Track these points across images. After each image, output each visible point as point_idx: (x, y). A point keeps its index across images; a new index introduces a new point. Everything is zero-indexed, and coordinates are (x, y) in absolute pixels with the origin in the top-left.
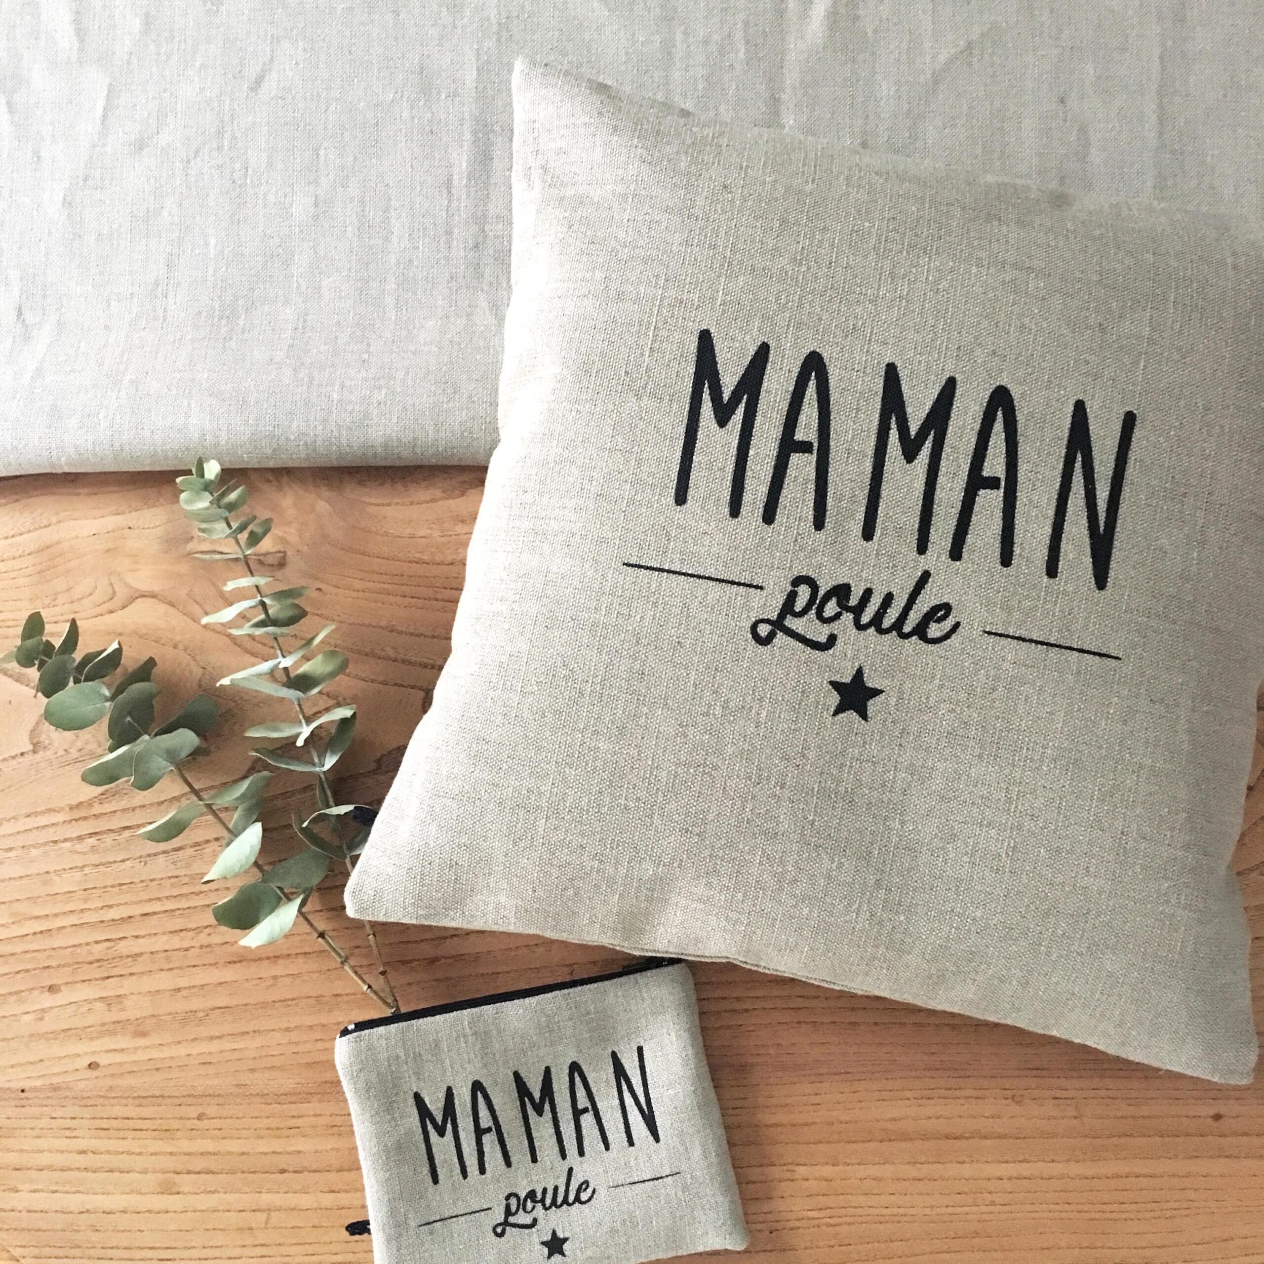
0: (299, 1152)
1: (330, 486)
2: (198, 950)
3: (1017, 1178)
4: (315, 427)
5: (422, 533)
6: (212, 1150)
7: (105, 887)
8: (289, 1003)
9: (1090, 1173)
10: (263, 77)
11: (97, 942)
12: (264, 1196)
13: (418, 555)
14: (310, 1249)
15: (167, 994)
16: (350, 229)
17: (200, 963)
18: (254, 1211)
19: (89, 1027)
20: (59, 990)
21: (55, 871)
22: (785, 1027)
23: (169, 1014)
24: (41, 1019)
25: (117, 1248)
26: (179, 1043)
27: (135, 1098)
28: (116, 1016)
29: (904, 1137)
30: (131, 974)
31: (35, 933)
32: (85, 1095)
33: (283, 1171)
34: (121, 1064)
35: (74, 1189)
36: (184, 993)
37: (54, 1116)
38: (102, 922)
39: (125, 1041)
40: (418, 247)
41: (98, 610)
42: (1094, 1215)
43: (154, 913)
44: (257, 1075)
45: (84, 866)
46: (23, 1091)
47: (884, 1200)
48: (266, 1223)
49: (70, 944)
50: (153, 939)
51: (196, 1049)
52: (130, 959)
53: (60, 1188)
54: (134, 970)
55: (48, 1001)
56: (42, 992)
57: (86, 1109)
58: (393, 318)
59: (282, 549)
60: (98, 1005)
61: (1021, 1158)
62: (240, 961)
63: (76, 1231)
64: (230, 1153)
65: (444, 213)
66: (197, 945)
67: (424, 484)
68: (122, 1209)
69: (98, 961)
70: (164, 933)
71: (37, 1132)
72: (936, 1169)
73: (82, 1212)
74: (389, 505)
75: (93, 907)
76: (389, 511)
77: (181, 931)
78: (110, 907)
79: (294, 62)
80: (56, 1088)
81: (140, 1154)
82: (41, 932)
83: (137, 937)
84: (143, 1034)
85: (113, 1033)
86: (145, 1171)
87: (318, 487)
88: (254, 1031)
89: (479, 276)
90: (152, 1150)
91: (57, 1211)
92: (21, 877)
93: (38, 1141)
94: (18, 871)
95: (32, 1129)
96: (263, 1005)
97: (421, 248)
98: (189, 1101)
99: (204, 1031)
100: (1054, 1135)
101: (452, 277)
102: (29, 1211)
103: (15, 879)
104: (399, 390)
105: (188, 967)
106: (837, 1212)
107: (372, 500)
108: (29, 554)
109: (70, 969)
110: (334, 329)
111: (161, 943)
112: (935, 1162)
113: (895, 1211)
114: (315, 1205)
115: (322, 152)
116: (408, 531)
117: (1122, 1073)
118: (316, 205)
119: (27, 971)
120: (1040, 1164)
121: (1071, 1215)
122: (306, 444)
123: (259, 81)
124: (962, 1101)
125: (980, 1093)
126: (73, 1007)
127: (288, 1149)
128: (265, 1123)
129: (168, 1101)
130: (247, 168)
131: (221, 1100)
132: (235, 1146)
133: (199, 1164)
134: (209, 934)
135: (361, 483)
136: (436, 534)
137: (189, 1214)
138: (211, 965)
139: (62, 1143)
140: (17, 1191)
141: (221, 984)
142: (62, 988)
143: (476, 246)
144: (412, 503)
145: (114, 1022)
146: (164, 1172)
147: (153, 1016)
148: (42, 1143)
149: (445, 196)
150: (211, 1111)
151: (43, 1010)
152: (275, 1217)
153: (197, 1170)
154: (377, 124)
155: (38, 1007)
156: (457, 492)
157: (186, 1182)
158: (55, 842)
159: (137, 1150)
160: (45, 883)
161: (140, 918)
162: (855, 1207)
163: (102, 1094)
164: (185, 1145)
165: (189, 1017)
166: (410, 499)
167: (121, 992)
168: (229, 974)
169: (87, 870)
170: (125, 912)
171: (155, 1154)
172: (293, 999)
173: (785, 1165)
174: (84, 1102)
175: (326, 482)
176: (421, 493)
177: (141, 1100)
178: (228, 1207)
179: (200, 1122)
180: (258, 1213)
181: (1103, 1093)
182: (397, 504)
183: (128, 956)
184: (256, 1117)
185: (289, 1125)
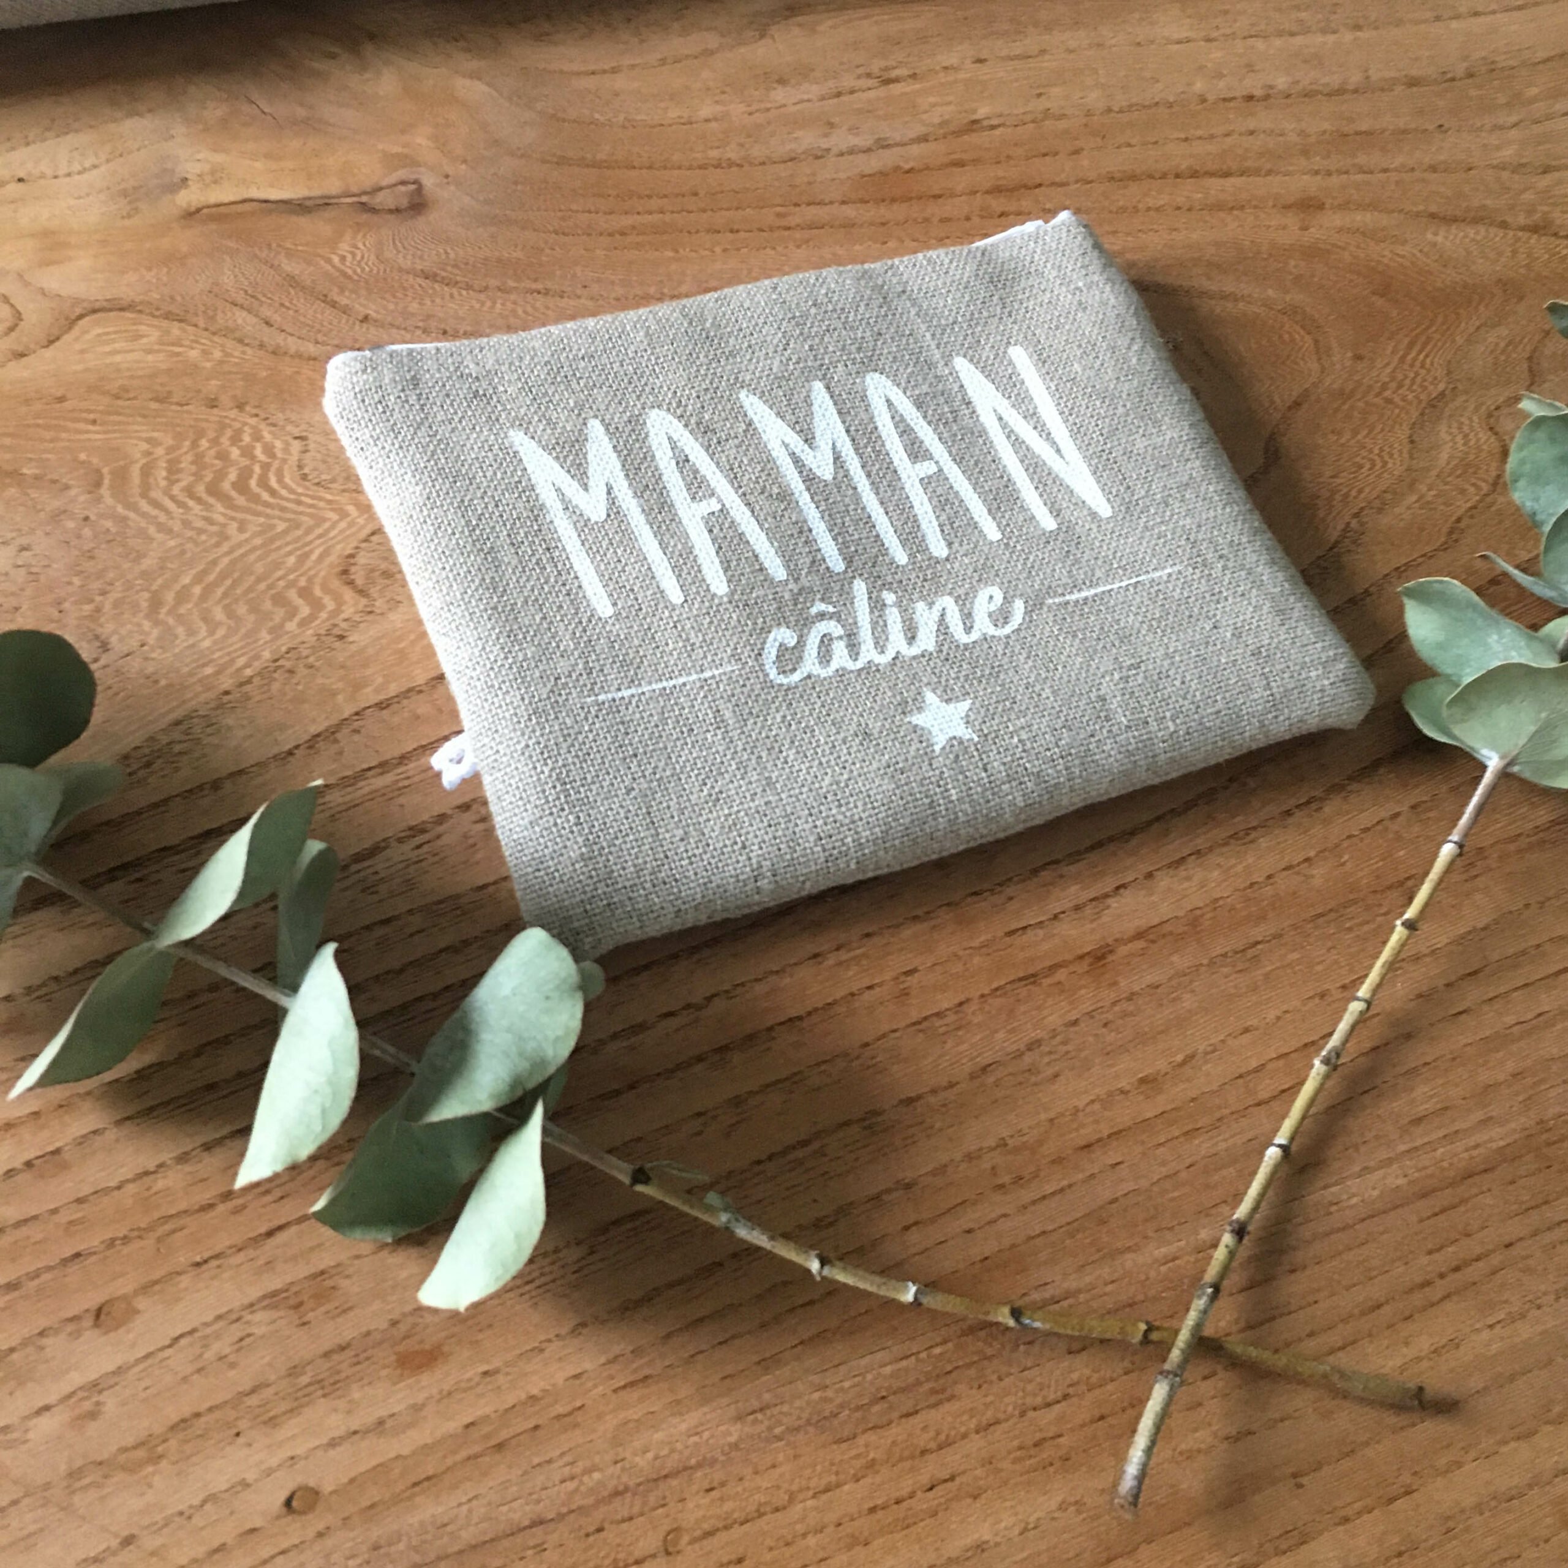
8: (800, 1154)
13: (713, 153)
19: (253, 1391)
20: (131, 1313)
24: (93, 1415)
28: (324, 1333)
34: (382, 1468)
38: (211, 1087)
55: (101, 1354)
56: (76, 1335)
59: (410, 177)
60: (263, 1319)
62: (632, 1084)
74: (614, 70)
76: (620, 83)
82: (29, 1164)
84: (425, 1361)
85: (333, 1386)
107: (576, 67)
109: (150, 1242)
116: (675, 113)
126: (190, 1346)
131: (714, 1475)
136: (736, 110)
142: (141, 1303)
144: (663, 62)
145: (327, 1355)
150: (693, 1513)
151: (95, 1386)
155: (76, 1379)
156: (750, 33)
166: (658, 56)
172: (804, 1143)
176: (675, 43)
182: (633, 67)
184: (827, 1490)
185: (925, 1479)
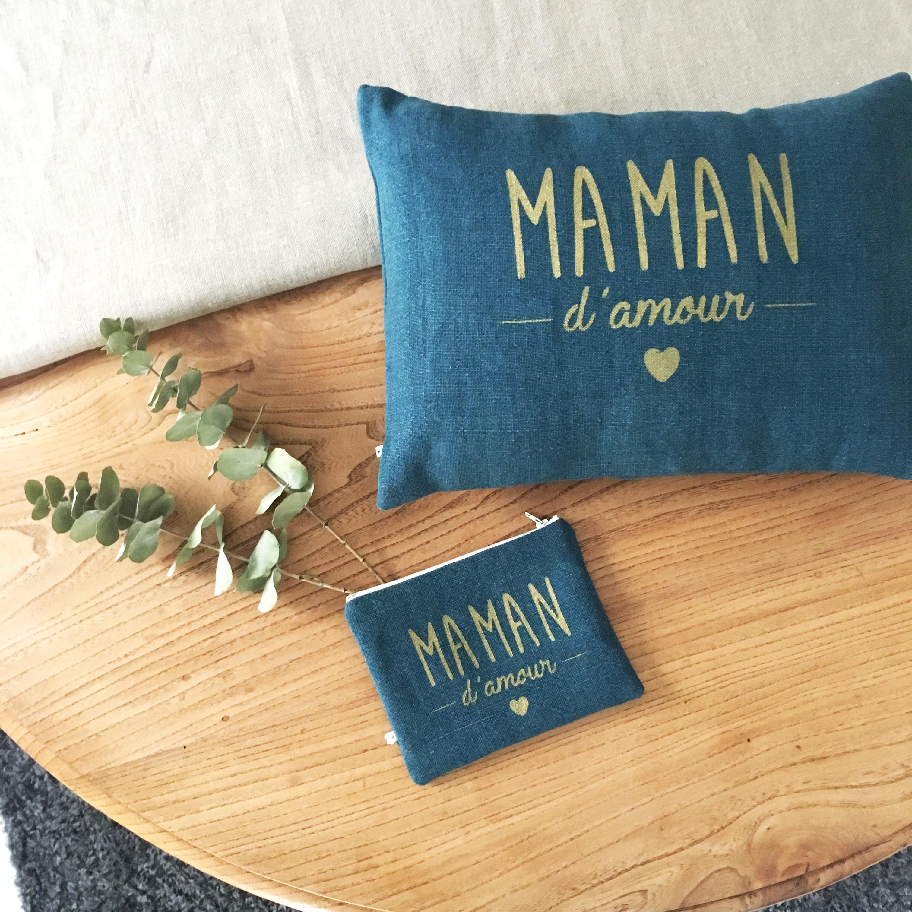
0: (372, 736)
1: (268, 311)
2: (269, 628)
3: (832, 625)
4: (249, 273)
5: (335, 325)
6: (316, 751)
7: (199, 604)
8: (338, 644)
9: (877, 608)
10: (150, 62)
11: (204, 641)
12: (357, 770)
13: (337, 339)
14: (398, 795)
15: (259, 660)
16: (233, 144)
17: (275, 634)
18: (354, 781)
19: (215, 695)
20: (190, 677)
21: (165, 603)
22: (656, 571)
23: (264, 673)
24: (183, 699)
25: (273, 829)
26: (275, 689)
27: (257, 732)
28: (230, 683)
29: (752, 619)
30: (233, 654)
31: (164, 646)
32: (225, 738)
33: (365, 751)
34: (242, 713)
35: (235, 800)
36: (269, 657)
37: (209, 757)
38: (204, 626)
39: (242, 698)
40: (280, 143)
41: (144, 431)
42: (888, 634)
43: (236, 612)
44: (330, 696)
45: (182, 595)
46: (185, 747)
47: (752, 661)
48: (364, 786)
49: (188, 646)
50: (239, 629)
51: (286, 691)
52: (228, 645)
53: (226, 802)
54: (233, 652)
55: (184, 686)
56: (179, 682)
57: (228, 747)
58: (278, 192)
59: (249, 359)
60: (217, 680)
61: (831, 611)
62: (299, 627)
63: (245, 826)
64: (327, 749)
65: (290, 117)
66: (269, 624)
67: (327, 292)
68: (270, 804)
69: (209, 652)
70: (245, 623)
71: (200, 771)
72: (778, 634)
73: (244, 813)
74: (309, 312)
75: (195, 619)
76: (310, 316)
77: (256, 618)
78: (206, 616)
79: (167, 47)
80: (205, 740)
81: (271, 765)
82: (167, 644)
83: (229, 630)
84: (251, 690)
85: (231, 695)
86: (277, 776)
87: (261, 313)
88: (321, 669)
89: (325, 151)
90: (278, 761)
91: (229, 817)
92: (144, 613)
93: (205, 776)
94: (141, 610)
95: (198, 770)
96: (322, 650)
97: (282, 143)
98: (294, 723)
99: (288, 678)
100: (848, 591)
101: (307, 157)
102: (211, 822)
103: (140, 615)
104: (295, 234)
105: (268, 639)
106: (723, 678)
107: (297, 312)
108: (90, 407)
109: (193, 662)
110: (242, 209)
111: (245, 629)
112: (777, 629)
113: (761, 667)
114: (392, 767)
115: (201, 100)
116: (325, 326)
117: (879, 540)
118: (207, 134)
119: (166, 671)
120: (844, 611)
121: (872, 638)
122: (246, 286)
123: (148, 64)
124: (783, 586)
125: (793, 578)
126: (202, 685)
127: (365, 736)
128: (343, 724)
129: (280, 727)
130: (156, 123)
131: (313, 717)
132: (329, 744)
133: (310, 762)
134: (275, 616)
135: (287, 303)
136: (345, 322)
137: (313, 795)
138: (282, 634)
139: (220, 773)
140: (200, 812)
141: (291, 644)
142: (192, 675)
143: (317, 133)
144: (323, 307)
145: (230, 688)
146: (290, 772)
147: (254, 677)
148: (208, 777)
149: (288, 106)
150: (308, 725)
151: (183, 693)
152: (368, 781)
153: (311, 765)
154: (232, 72)
155: (179, 691)
156: (350, 292)
157: (305, 775)
158: (160, 585)
159: (269, 764)
160: (161, 612)
161: (228, 618)
162: (734, 672)
163: (236, 735)
164: (298, 752)
165: (276, 672)
166: (322, 305)
167: (229, 667)
168: (294, 637)
169: (185, 597)
170: (217, 617)
171: (280, 763)
172: (340, 642)
173: (682, 658)
174: (227, 743)
175: (265, 309)
176: (327, 299)
177: (261, 732)
178: (337, 784)
179: (303, 735)
180: (356, 782)
181: (871, 555)
182: (314, 310)
183: (227, 644)
184: (338, 722)
185: (361, 721)
